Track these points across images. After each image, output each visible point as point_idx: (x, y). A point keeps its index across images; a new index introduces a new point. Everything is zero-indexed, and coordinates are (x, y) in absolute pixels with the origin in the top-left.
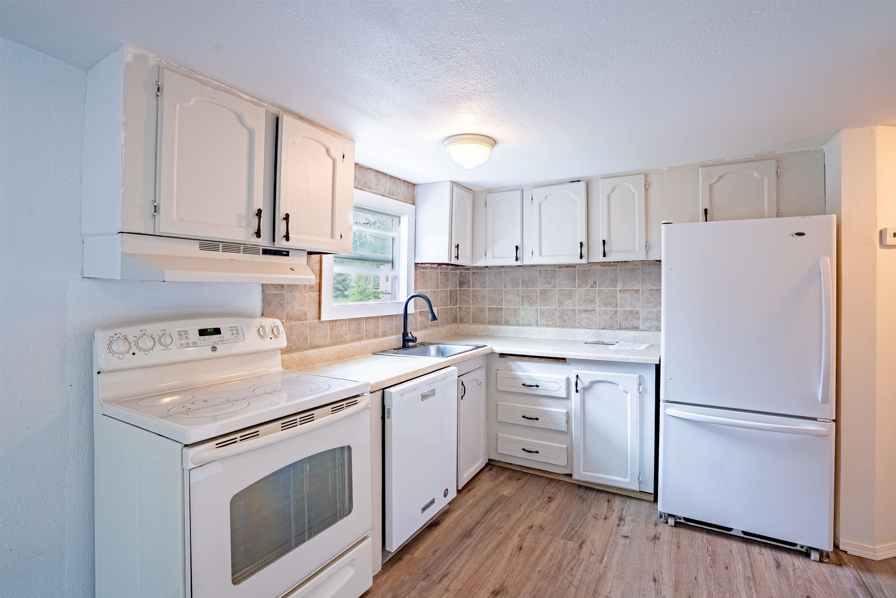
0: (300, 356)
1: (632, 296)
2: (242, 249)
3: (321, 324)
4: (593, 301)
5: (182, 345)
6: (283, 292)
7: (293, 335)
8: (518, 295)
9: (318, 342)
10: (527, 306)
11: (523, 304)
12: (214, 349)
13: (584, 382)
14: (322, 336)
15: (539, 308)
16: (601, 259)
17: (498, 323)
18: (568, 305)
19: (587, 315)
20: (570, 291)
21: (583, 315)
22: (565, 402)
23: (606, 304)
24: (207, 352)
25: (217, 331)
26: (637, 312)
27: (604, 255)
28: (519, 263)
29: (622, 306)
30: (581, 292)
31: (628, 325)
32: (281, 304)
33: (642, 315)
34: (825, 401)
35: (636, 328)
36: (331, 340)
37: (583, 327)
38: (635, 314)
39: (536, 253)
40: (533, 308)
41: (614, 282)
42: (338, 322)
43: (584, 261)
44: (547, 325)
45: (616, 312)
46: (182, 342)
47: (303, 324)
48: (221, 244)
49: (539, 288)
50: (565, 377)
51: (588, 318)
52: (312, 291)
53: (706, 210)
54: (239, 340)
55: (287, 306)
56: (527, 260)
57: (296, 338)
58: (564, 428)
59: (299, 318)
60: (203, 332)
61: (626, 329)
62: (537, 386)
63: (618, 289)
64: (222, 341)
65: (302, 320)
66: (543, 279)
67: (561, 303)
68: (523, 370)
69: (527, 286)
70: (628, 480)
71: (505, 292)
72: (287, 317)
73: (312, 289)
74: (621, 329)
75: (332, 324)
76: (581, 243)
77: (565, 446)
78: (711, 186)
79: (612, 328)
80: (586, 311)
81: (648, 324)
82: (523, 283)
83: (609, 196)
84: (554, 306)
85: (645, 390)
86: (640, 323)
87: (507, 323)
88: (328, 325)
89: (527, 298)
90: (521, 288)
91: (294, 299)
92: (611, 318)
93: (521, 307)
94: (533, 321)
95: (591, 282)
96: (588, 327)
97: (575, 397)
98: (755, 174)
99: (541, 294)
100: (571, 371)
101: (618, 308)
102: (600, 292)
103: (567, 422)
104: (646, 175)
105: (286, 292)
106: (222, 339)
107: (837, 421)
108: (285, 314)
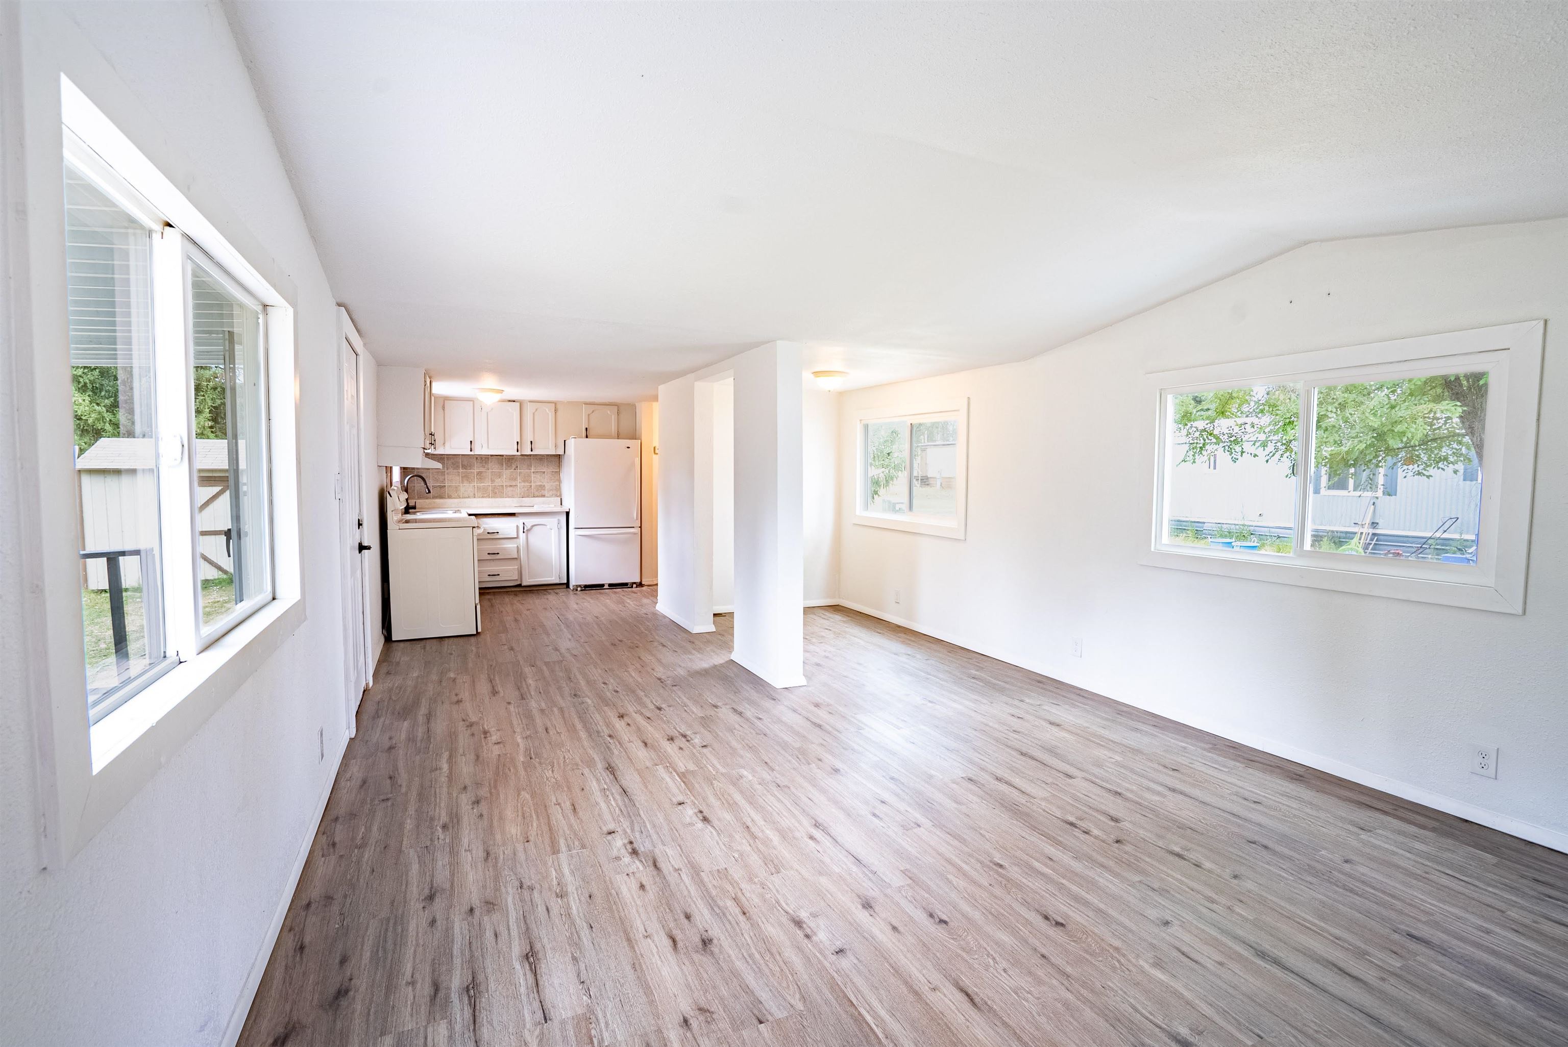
1: (540, 476)
4: (515, 479)
8: (459, 475)
10: (466, 484)
11: (462, 483)
13: (528, 526)
15: (475, 484)
16: (529, 452)
17: (441, 497)
18: (498, 482)
19: (511, 489)
20: (500, 472)
21: (509, 489)
22: (515, 540)
23: (524, 481)
26: (544, 486)
27: (532, 451)
28: (472, 453)
29: (535, 482)
30: (507, 473)
31: (538, 494)
33: (547, 487)
34: (637, 519)
35: (544, 496)
37: (509, 497)
38: (542, 487)
39: (485, 446)
40: (471, 485)
41: (529, 466)
43: (519, 453)
44: (483, 497)
45: (531, 486)
49: (475, 471)
50: (516, 525)
51: (512, 490)
53: (586, 429)
56: (478, 451)
58: (516, 557)
61: (537, 497)
62: (498, 533)
63: (532, 471)
66: (479, 464)
67: (493, 481)
68: (487, 524)
69: (466, 469)
70: (553, 579)
71: (447, 474)
74: (534, 497)
76: (518, 442)
77: (517, 567)
78: (589, 415)
79: (528, 497)
80: (511, 486)
81: (551, 493)
82: (462, 467)
83: (534, 414)
84: (487, 483)
85: (561, 527)
86: (546, 493)
87: (450, 497)
89: (466, 478)
90: (461, 470)
92: (528, 490)
93: (461, 485)
94: (472, 494)
95: (514, 466)
96: (513, 497)
97: (522, 536)
98: (609, 412)
99: (478, 474)
100: (518, 521)
101: (532, 484)
102: (520, 473)
103: (518, 552)
104: (556, 404)
107: (641, 527)
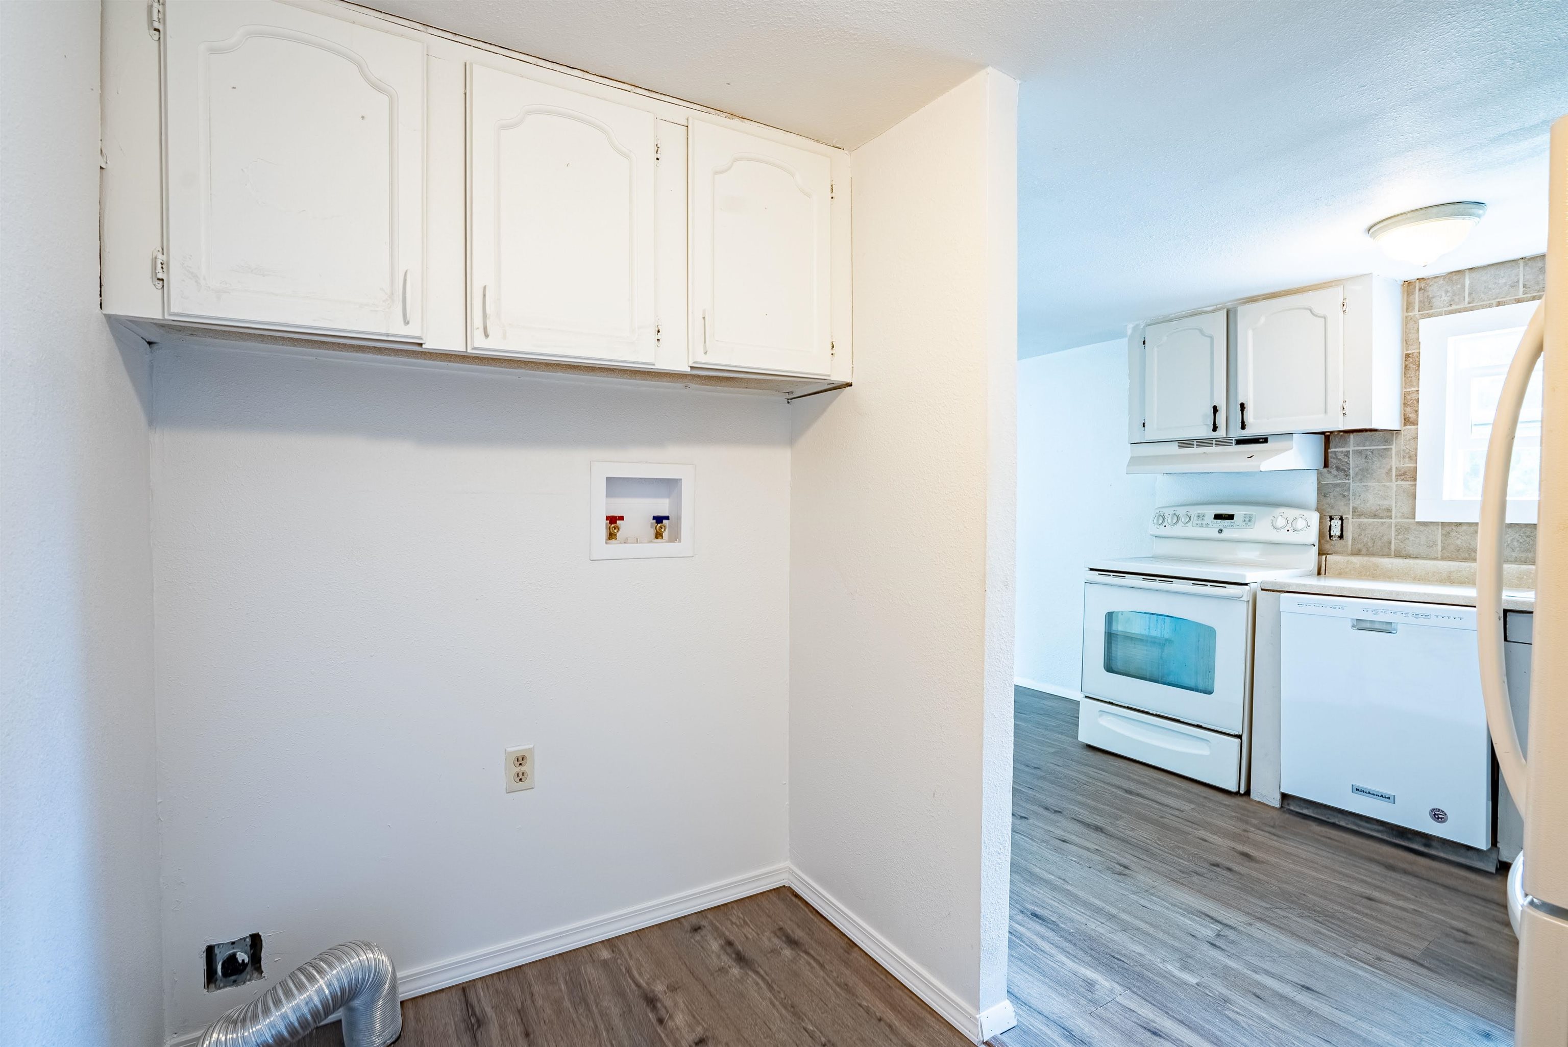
0: (1365, 562)
2: (1214, 442)
3: (1422, 526)
5: (1197, 524)
6: (1347, 481)
7: (1363, 535)
9: (1411, 550)
12: (1220, 531)
14: (1422, 543)
24: (1214, 533)
25: (1231, 517)
32: (1344, 496)
36: (1444, 551)
42: (1464, 528)
46: (1198, 522)
47: (1383, 523)
48: (1195, 441)
52: (1402, 480)
54: (1249, 527)
55: (1355, 499)
57: (1369, 540)
59: (1375, 515)
60: (1218, 517)
64: (1232, 526)
65: (1381, 518)
72: (1354, 512)
73: (1403, 477)
75: (1447, 529)
88: (1438, 529)
91: (1367, 490)
105: (1353, 481)
106: (1232, 524)
108: (1351, 508)
